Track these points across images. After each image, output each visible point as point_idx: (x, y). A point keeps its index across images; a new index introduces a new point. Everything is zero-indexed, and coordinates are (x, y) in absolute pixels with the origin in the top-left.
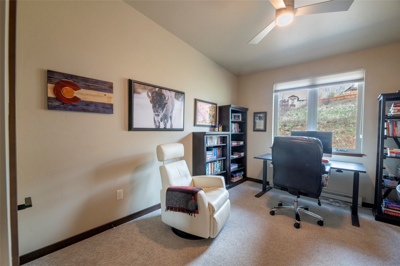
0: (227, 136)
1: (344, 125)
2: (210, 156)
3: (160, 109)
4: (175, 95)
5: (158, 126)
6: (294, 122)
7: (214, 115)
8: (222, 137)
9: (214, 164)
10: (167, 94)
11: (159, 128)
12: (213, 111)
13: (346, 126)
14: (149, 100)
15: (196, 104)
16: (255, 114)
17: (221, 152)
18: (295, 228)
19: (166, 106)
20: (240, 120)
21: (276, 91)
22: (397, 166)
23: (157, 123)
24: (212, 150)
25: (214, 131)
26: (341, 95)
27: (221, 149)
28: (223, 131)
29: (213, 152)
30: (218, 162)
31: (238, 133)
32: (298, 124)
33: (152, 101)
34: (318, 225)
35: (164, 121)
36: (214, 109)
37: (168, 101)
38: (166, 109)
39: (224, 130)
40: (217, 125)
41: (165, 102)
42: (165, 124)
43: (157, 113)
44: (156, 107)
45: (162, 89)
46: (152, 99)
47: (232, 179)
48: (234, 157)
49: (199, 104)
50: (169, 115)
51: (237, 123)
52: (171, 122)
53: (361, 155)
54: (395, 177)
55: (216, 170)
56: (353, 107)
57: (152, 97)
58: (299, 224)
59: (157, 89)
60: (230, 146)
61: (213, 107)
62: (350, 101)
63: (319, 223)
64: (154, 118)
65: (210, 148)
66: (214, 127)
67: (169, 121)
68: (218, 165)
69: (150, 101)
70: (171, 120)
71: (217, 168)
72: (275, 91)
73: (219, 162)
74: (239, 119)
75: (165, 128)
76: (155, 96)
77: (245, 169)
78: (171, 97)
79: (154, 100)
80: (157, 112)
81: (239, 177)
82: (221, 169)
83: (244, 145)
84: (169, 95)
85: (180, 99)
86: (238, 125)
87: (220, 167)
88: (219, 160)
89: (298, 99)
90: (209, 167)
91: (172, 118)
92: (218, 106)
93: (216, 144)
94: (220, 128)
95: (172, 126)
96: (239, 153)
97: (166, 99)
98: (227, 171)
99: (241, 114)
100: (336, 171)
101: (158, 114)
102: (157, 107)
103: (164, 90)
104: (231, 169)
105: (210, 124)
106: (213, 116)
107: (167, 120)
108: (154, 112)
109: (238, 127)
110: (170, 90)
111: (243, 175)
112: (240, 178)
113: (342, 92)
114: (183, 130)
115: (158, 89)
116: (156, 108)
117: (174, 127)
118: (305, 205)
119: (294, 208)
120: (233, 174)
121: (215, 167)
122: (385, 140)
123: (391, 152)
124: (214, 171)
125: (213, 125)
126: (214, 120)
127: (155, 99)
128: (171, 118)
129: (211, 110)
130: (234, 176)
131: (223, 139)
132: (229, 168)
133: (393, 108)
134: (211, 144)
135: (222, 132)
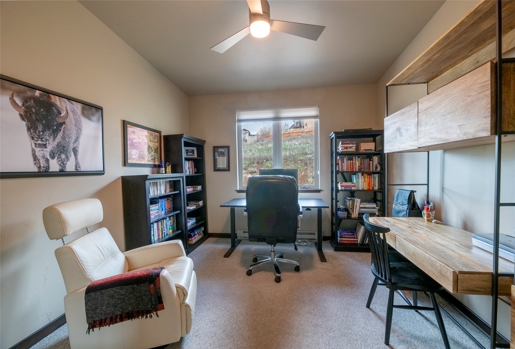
0: (180, 180)
1: (294, 162)
2: (155, 211)
3: (47, 133)
4: (83, 109)
5: (44, 167)
6: (250, 159)
7: (157, 148)
8: (171, 181)
9: (162, 224)
10: (64, 105)
11: (46, 172)
12: (155, 142)
13: (295, 163)
14: (18, 113)
15: (125, 129)
16: (215, 148)
17: (171, 204)
18: (276, 283)
19: (62, 129)
20: (195, 156)
21: (240, 121)
22: (345, 198)
23: (41, 161)
24: (157, 202)
25: (159, 172)
26: (287, 132)
27: (171, 199)
28: (172, 172)
29: (159, 205)
30: (168, 220)
31: (194, 174)
32: (254, 161)
33: (26, 116)
34: (296, 272)
35: (59, 158)
36: (156, 140)
37: (68, 119)
38: (63, 135)
39: (174, 171)
40: (163, 164)
41: (60, 121)
42: (62, 163)
43: (39, 142)
44: (36, 129)
45: (51, 95)
46: (26, 112)
47: (189, 240)
48: (190, 209)
49: (130, 129)
50: (71, 146)
51: (191, 161)
52: (77, 159)
53: (319, 191)
54: (344, 208)
55: (165, 231)
56: (297, 145)
57: (26, 107)
58: (279, 277)
59: (37, 93)
60: (185, 194)
61: (156, 136)
62: (294, 139)
63: (296, 269)
64: (32, 151)
65: (155, 200)
66: (157, 167)
67: (72, 158)
68: (168, 224)
69: (20, 114)
70: (76, 155)
71: (167, 229)
72: (237, 120)
73: (170, 220)
74: (193, 155)
75: (61, 171)
76: (33, 107)
77: (206, 223)
78: (73, 112)
79: (31, 115)
80: (42, 139)
81: (199, 235)
82: (173, 229)
83: (202, 190)
84: (68, 108)
85: (95, 118)
86: (193, 164)
87: (171, 226)
88: (170, 217)
89: (249, 133)
90: (155, 229)
91: (77, 151)
92: (163, 134)
93: (163, 193)
94: (169, 168)
95: (78, 166)
96: (196, 202)
97: (62, 115)
98: (182, 231)
99: (196, 148)
100: (306, 210)
101: (43, 142)
102: (40, 128)
103: (57, 97)
104: (188, 226)
105: (152, 163)
106: (155, 150)
107: (66, 155)
108: (33, 138)
109: (194, 166)
110: (69, 99)
111: (203, 232)
112: (200, 237)
113: (287, 129)
114: (103, 174)
115: (40, 94)
116: (37, 132)
117: (84, 168)
118: (280, 253)
119: (271, 260)
120: (191, 233)
121: (164, 228)
122: (337, 175)
123: (341, 186)
124: (162, 234)
125: (157, 163)
126: (157, 156)
127: (33, 112)
128: (75, 151)
129: (152, 140)
130: (193, 235)
131: (174, 185)
132: (185, 226)
133: (341, 145)
134: (156, 193)
135: (171, 174)
